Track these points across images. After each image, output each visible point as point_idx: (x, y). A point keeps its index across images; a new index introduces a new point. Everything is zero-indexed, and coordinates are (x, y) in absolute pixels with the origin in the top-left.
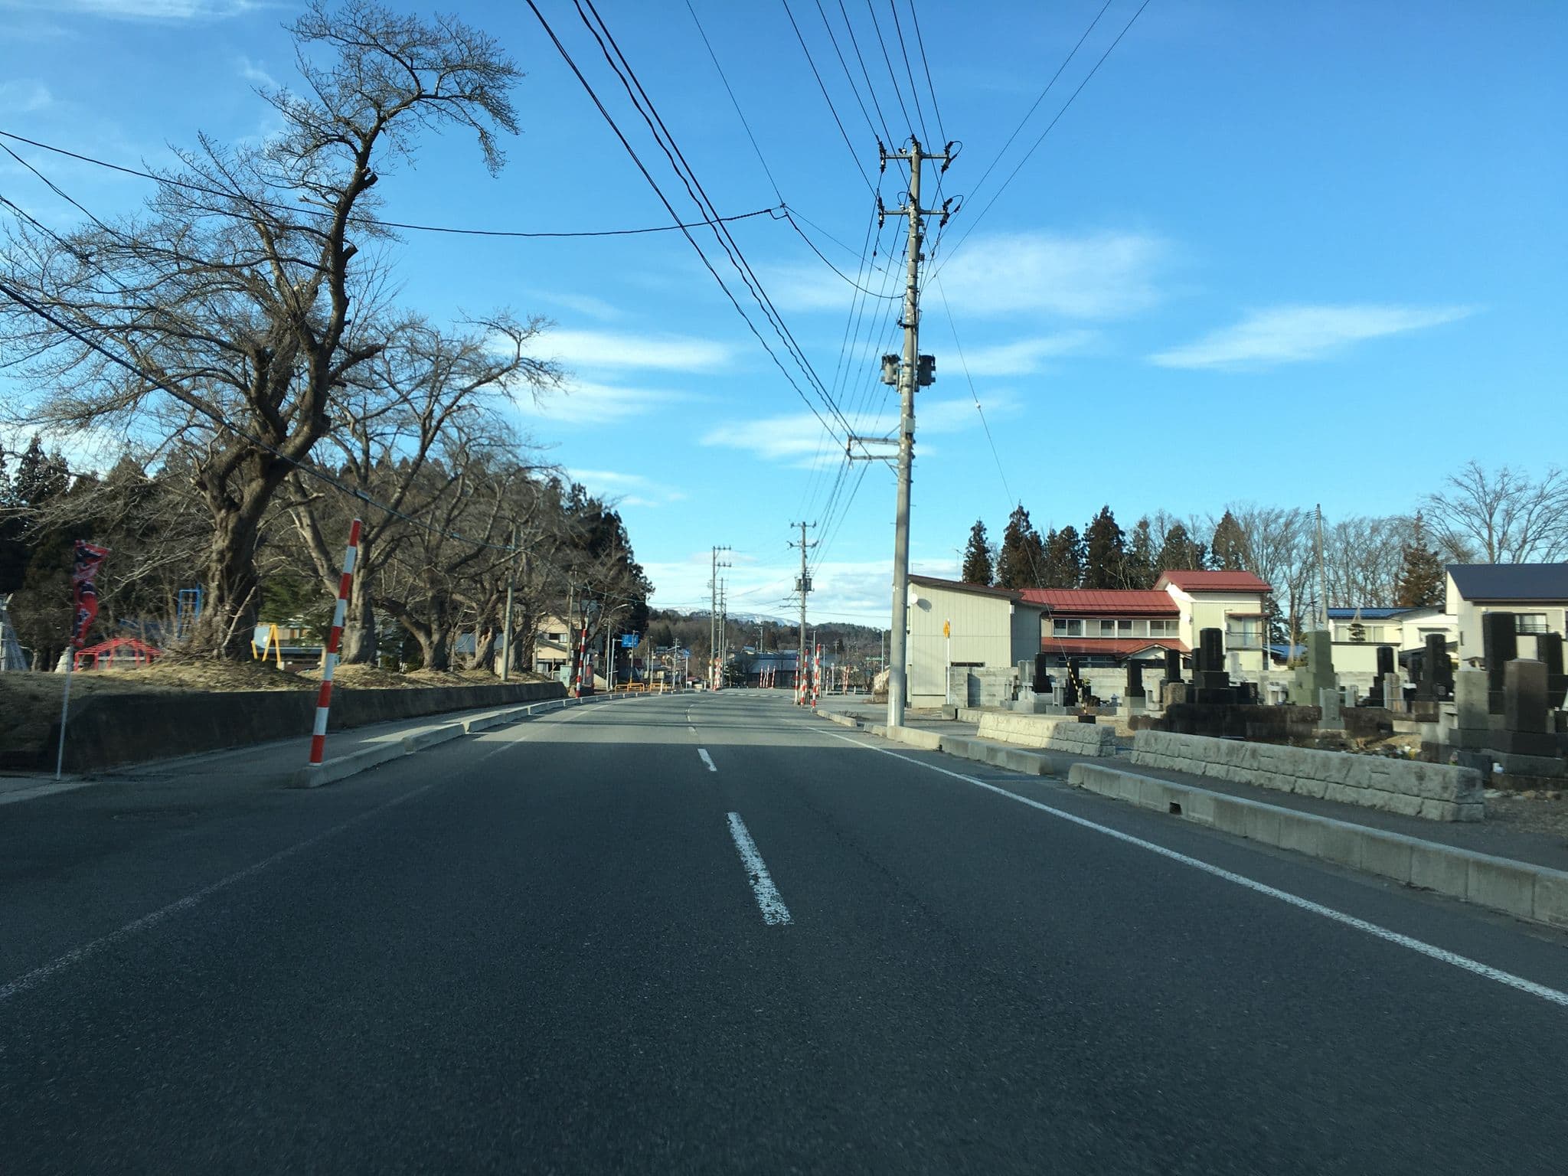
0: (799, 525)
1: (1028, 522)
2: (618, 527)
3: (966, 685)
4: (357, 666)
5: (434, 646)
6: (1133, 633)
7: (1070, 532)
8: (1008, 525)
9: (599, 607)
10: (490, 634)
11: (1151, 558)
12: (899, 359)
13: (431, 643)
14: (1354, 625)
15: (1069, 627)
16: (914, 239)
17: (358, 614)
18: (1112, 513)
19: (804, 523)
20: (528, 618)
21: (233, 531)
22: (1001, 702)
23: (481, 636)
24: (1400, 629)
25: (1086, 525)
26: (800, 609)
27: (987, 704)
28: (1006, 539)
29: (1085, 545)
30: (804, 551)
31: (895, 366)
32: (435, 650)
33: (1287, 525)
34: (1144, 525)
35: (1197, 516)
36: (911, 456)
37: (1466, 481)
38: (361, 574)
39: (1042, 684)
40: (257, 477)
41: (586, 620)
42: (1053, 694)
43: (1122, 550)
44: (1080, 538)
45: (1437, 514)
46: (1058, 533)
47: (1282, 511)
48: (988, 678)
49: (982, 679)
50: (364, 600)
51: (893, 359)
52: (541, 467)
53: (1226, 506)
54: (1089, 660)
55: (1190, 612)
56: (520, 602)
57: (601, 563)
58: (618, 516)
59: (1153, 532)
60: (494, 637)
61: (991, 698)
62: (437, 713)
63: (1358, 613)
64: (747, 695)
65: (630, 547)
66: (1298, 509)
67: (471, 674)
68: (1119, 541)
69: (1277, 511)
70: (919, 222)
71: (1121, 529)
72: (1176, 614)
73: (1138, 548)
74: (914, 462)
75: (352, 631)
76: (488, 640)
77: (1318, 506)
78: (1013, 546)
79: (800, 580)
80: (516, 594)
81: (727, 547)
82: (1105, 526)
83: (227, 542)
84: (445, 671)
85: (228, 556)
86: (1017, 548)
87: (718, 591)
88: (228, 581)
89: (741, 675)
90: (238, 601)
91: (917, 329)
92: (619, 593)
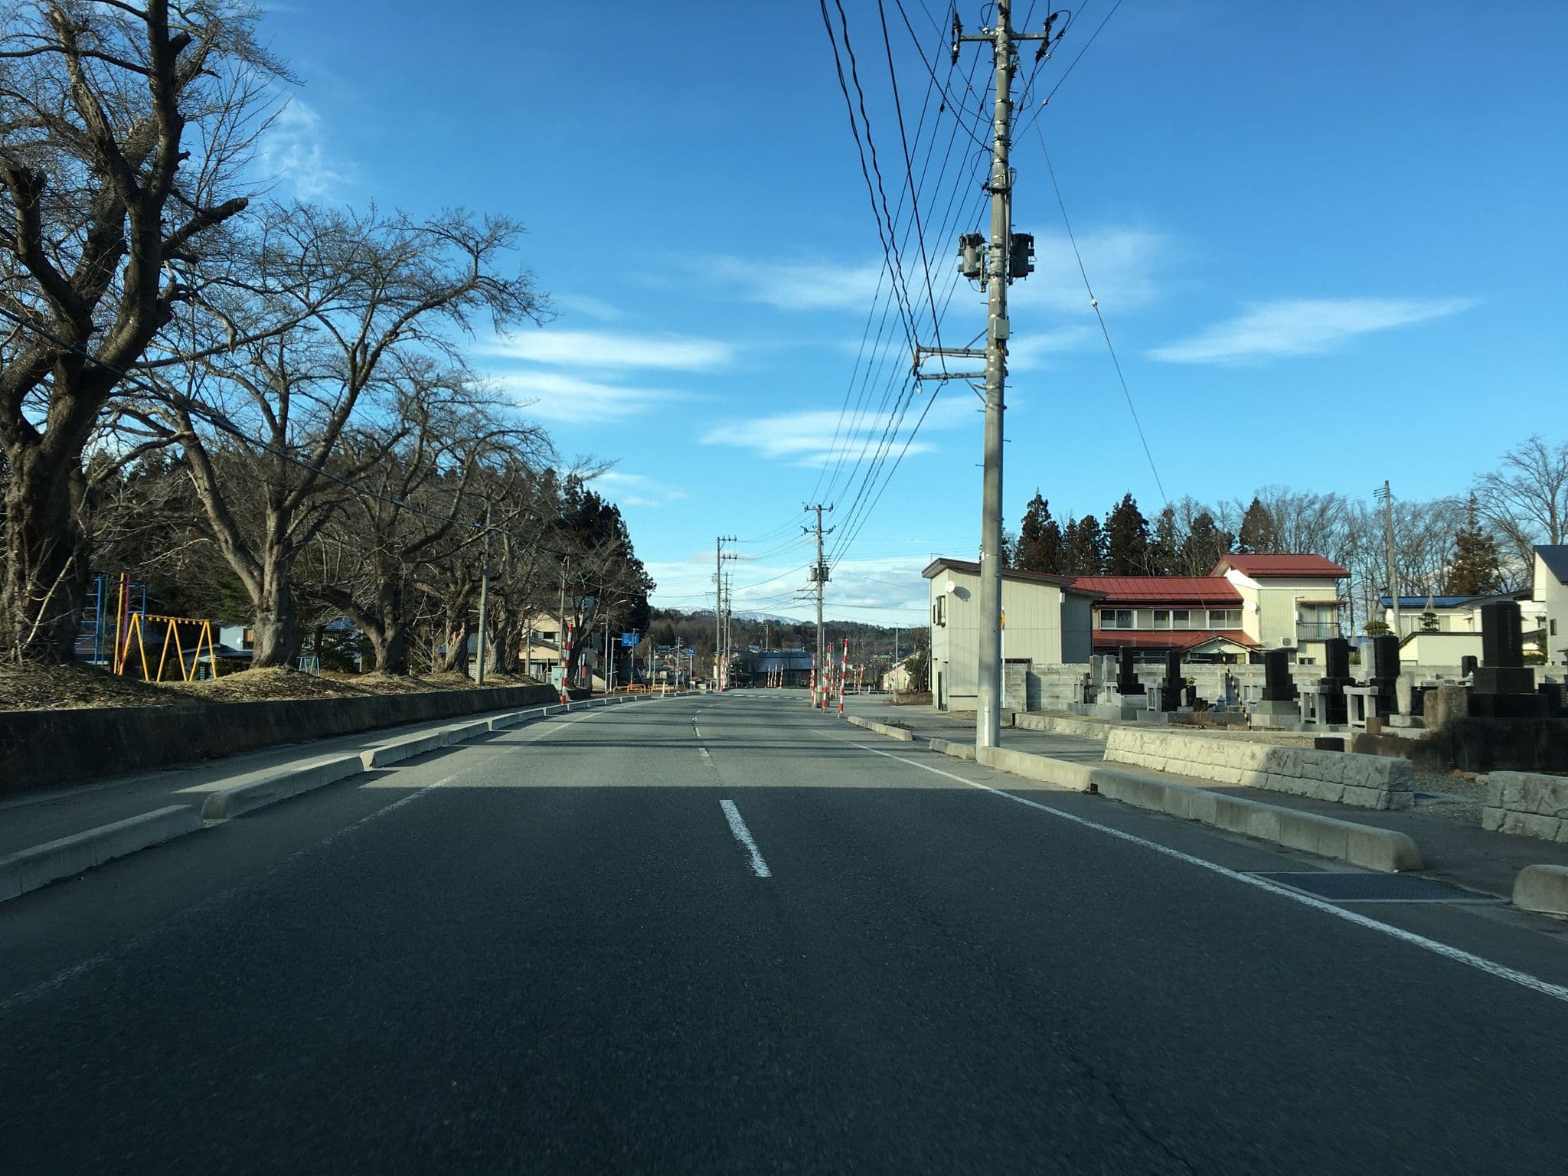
0: (814, 508)
1: (1046, 511)
2: (617, 521)
3: (1024, 685)
4: (269, 670)
5: (387, 645)
6: (1190, 625)
7: (1090, 521)
8: (1026, 514)
9: (596, 602)
10: (462, 630)
11: (1176, 548)
12: (983, 241)
13: (384, 640)
14: (1426, 614)
15: (1118, 619)
16: (1003, 72)
17: (271, 603)
18: (1135, 502)
19: (820, 506)
20: (512, 614)
21: (30, 474)
22: (1070, 705)
23: (451, 633)
24: (1470, 619)
25: (1107, 514)
26: (815, 601)
27: (1050, 707)
28: (1024, 529)
29: (1105, 536)
30: (820, 538)
31: (978, 249)
32: (389, 650)
33: (1323, 511)
34: (1168, 513)
35: (1227, 503)
36: (1003, 372)
37: (1526, 460)
38: (275, 551)
39: (1129, 685)
40: (64, 394)
41: (581, 617)
42: (1147, 697)
43: (1146, 539)
44: (1100, 528)
45: (1495, 495)
46: (1078, 522)
47: (1316, 497)
48: (1049, 677)
49: (1042, 677)
50: (279, 584)
51: (975, 240)
52: (517, 432)
53: (1257, 492)
54: (1142, 656)
55: (1256, 600)
56: (497, 593)
57: (595, 554)
58: (617, 509)
59: (1179, 520)
60: (467, 634)
61: (1054, 700)
62: (375, 728)
63: (1430, 601)
64: (758, 696)
65: (630, 542)
66: (1334, 493)
67: (438, 677)
68: (1142, 530)
69: (1311, 496)
70: (1011, 50)
71: (1144, 517)
72: (1239, 602)
73: (1162, 538)
74: (1007, 381)
75: (264, 624)
76: (460, 637)
77: (1387, 482)
78: (1032, 537)
79: (816, 569)
80: (492, 584)
81: (732, 538)
82: (1127, 515)
83: (23, 490)
84: (401, 674)
85: (28, 511)
86: (1036, 539)
87: (723, 587)
88: (30, 549)
89: (746, 674)
90: (46, 578)
91: (1009, 197)
92: (616, 587)
